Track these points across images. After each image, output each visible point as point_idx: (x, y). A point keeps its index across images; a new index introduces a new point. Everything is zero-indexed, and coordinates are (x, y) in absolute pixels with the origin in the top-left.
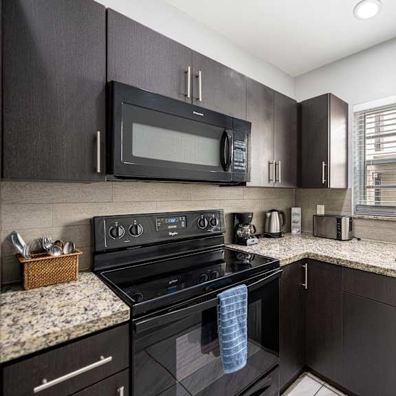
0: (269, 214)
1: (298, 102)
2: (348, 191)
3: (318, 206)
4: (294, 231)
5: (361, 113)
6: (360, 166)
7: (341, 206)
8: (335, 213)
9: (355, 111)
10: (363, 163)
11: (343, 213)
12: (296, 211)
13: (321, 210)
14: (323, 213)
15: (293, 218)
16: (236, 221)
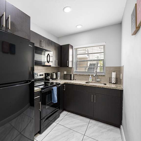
0: (53, 74)
1: (61, 45)
2: (73, 68)
3: (65, 72)
4: (58, 78)
5: (76, 48)
6: (75, 62)
7: (71, 72)
8: (69, 73)
9: (74, 48)
10: (76, 61)
11: (71, 74)
12: (59, 73)
13: (65, 73)
14: (66, 73)
15: (58, 75)
16: (46, 75)
